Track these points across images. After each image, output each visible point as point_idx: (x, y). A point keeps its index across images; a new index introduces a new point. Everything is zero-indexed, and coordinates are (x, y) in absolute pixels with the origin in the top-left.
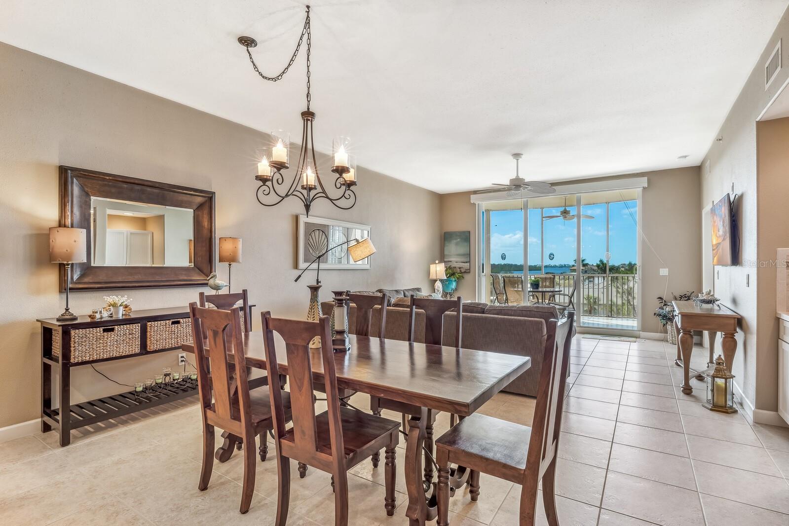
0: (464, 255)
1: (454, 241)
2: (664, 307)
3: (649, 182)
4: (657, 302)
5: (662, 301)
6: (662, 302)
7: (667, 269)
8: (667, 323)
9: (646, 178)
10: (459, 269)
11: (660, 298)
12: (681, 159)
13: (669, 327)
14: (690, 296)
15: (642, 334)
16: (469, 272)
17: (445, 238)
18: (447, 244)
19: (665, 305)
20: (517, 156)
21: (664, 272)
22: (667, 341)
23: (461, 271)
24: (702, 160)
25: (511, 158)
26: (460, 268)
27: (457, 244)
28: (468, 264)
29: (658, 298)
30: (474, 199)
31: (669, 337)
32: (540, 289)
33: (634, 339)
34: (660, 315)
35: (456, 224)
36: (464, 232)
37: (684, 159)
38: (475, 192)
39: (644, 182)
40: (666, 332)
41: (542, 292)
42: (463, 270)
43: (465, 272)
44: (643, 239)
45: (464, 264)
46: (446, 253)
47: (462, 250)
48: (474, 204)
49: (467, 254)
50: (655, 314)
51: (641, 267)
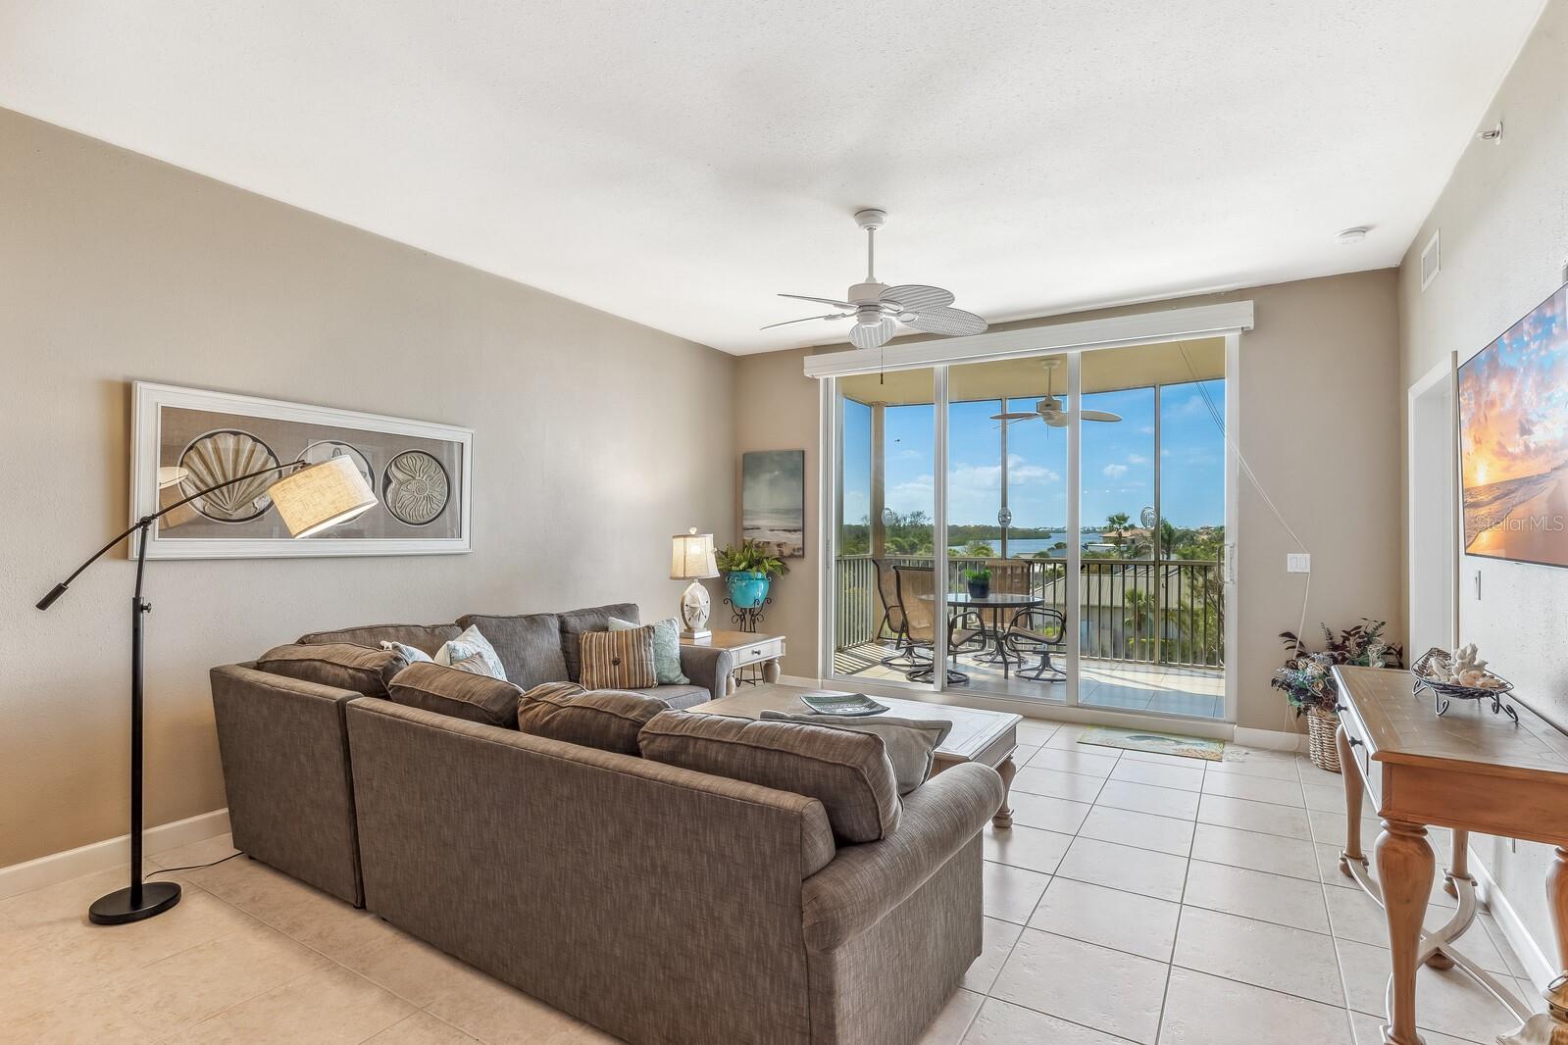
0: (787, 512)
1: (767, 476)
2: (1301, 663)
3: (1258, 312)
4: (1282, 644)
5: (1291, 644)
6: (1294, 647)
7: (1308, 556)
8: (1307, 709)
9: (1251, 303)
10: (776, 548)
11: (1288, 635)
12: (1351, 238)
13: (1313, 720)
14: (1373, 634)
15: (1241, 733)
16: (803, 556)
17: (747, 465)
18: (749, 483)
19: (1302, 654)
20: (867, 215)
21: (1298, 562)
22: (1307, 756)
23: (781, 552)
24: (1408, 247)
25: (852, 223)
26: (779, 545)
27: (773, 483)
28: (798, 536)
29: (1284, 635)
30: (812, 366)
31: (1312, 748)
32: (992, 598)
33: (1214, 748)
34: (1289, 686)
35: (772, 434)
36: (791, 453)
37: (1358, 237)
38: (819, 349)
39: (1244, 313)
40: (1304, 730)
41: (995, 606)
42: (787, 551)
43: (792, 556)
44: (1241, 469)
45: (788, 535)
46: (747, 505)
47: (785, 499)
48: (814, 381)
49: (798, 510)
50: (1274, 682)
51: (1236, 548)
